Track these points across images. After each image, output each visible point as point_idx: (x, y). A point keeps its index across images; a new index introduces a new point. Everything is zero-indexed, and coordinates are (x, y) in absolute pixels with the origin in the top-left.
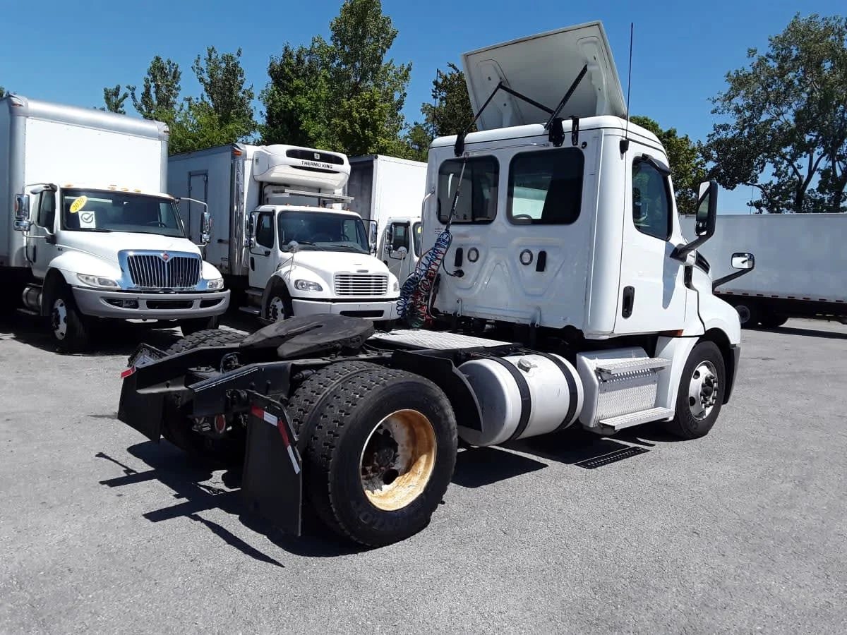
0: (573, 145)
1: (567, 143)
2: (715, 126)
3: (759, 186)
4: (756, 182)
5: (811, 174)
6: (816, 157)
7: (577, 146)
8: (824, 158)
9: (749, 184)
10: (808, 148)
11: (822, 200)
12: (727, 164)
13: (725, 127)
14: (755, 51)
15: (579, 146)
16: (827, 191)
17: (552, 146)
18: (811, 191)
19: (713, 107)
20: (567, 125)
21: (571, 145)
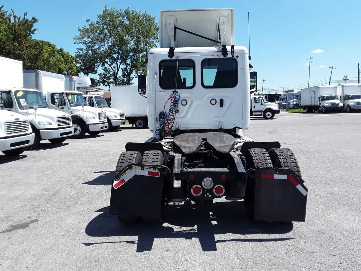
0: (232, 56)
1: (229, 56)
2: (77, 49)
3: (99, 74)
4: (97, 73)
5: (118, 70)
6: (119, 64)
7: (234, 57)
8: (122, 64)
9: (94, 73)
10: (116, 60)
11: (124, 80)
12: (85, 65)
13: (82, 50)
14: (89, 20)
15: (235, 57)
16: (125, 77)
17: (222, 57)
18: (120, 77)
19: (75, 41)
20: (229, 48)
21: (231, 57)
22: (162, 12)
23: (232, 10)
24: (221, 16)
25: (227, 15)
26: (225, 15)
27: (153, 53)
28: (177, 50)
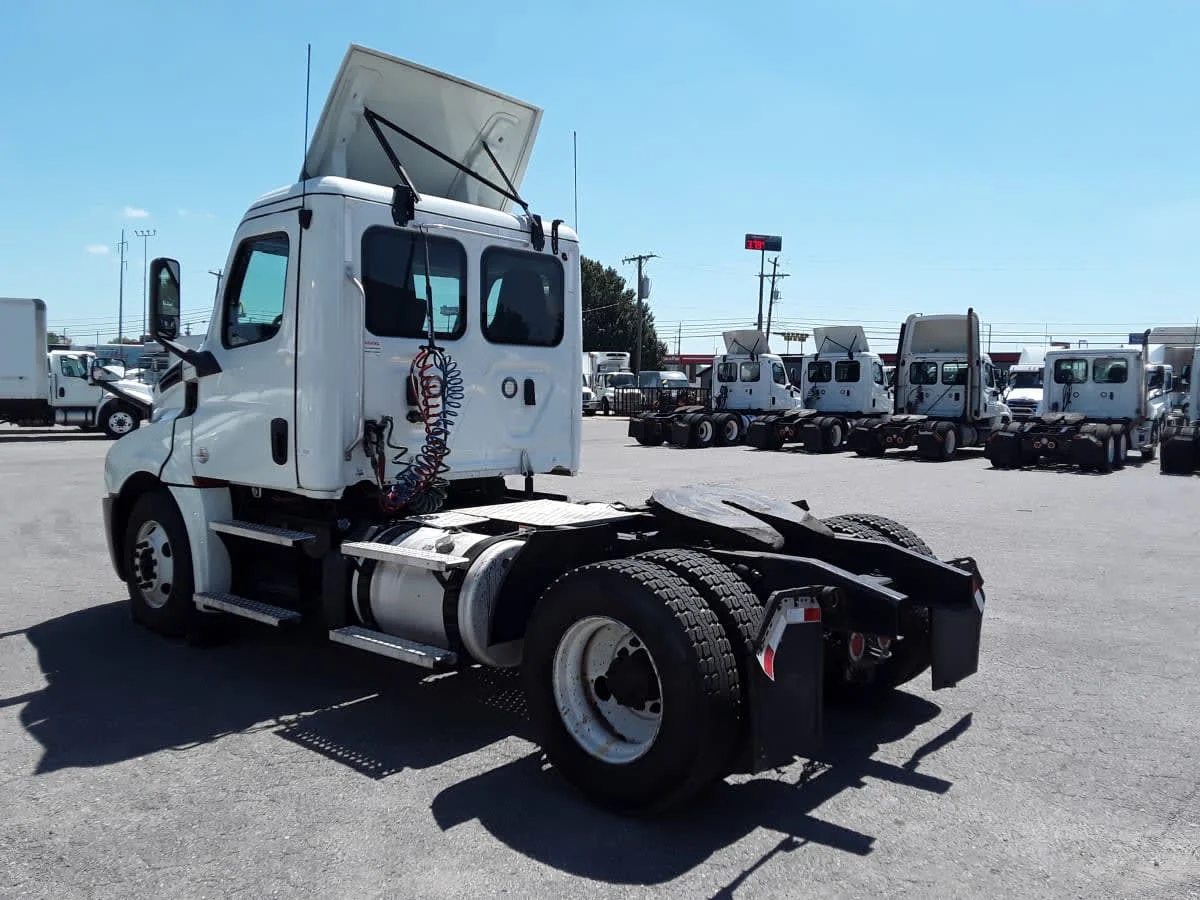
0: (554, 253)
1: (547, 250)
7: (557, 256)
15: (559, 256)
17: (531, 249)
20: (547, 227)
21: (552, 253)
22: (354, 49)
23: (536, 112)
24: (501, 119)
25: (516, 121)
26: (512, 119)
27: (344, 196)
28: (426, 202)
